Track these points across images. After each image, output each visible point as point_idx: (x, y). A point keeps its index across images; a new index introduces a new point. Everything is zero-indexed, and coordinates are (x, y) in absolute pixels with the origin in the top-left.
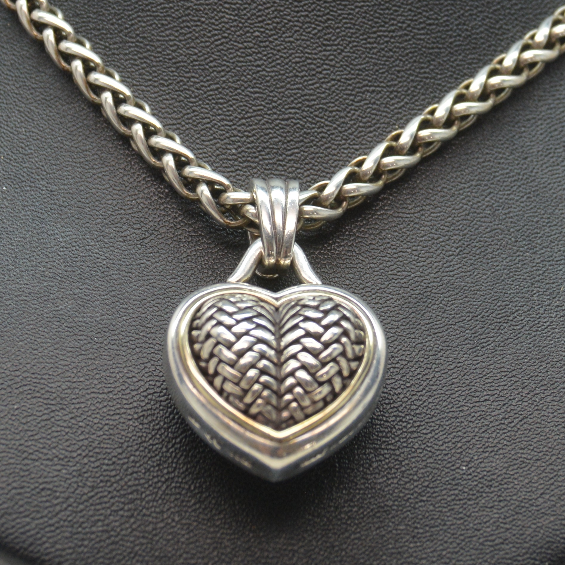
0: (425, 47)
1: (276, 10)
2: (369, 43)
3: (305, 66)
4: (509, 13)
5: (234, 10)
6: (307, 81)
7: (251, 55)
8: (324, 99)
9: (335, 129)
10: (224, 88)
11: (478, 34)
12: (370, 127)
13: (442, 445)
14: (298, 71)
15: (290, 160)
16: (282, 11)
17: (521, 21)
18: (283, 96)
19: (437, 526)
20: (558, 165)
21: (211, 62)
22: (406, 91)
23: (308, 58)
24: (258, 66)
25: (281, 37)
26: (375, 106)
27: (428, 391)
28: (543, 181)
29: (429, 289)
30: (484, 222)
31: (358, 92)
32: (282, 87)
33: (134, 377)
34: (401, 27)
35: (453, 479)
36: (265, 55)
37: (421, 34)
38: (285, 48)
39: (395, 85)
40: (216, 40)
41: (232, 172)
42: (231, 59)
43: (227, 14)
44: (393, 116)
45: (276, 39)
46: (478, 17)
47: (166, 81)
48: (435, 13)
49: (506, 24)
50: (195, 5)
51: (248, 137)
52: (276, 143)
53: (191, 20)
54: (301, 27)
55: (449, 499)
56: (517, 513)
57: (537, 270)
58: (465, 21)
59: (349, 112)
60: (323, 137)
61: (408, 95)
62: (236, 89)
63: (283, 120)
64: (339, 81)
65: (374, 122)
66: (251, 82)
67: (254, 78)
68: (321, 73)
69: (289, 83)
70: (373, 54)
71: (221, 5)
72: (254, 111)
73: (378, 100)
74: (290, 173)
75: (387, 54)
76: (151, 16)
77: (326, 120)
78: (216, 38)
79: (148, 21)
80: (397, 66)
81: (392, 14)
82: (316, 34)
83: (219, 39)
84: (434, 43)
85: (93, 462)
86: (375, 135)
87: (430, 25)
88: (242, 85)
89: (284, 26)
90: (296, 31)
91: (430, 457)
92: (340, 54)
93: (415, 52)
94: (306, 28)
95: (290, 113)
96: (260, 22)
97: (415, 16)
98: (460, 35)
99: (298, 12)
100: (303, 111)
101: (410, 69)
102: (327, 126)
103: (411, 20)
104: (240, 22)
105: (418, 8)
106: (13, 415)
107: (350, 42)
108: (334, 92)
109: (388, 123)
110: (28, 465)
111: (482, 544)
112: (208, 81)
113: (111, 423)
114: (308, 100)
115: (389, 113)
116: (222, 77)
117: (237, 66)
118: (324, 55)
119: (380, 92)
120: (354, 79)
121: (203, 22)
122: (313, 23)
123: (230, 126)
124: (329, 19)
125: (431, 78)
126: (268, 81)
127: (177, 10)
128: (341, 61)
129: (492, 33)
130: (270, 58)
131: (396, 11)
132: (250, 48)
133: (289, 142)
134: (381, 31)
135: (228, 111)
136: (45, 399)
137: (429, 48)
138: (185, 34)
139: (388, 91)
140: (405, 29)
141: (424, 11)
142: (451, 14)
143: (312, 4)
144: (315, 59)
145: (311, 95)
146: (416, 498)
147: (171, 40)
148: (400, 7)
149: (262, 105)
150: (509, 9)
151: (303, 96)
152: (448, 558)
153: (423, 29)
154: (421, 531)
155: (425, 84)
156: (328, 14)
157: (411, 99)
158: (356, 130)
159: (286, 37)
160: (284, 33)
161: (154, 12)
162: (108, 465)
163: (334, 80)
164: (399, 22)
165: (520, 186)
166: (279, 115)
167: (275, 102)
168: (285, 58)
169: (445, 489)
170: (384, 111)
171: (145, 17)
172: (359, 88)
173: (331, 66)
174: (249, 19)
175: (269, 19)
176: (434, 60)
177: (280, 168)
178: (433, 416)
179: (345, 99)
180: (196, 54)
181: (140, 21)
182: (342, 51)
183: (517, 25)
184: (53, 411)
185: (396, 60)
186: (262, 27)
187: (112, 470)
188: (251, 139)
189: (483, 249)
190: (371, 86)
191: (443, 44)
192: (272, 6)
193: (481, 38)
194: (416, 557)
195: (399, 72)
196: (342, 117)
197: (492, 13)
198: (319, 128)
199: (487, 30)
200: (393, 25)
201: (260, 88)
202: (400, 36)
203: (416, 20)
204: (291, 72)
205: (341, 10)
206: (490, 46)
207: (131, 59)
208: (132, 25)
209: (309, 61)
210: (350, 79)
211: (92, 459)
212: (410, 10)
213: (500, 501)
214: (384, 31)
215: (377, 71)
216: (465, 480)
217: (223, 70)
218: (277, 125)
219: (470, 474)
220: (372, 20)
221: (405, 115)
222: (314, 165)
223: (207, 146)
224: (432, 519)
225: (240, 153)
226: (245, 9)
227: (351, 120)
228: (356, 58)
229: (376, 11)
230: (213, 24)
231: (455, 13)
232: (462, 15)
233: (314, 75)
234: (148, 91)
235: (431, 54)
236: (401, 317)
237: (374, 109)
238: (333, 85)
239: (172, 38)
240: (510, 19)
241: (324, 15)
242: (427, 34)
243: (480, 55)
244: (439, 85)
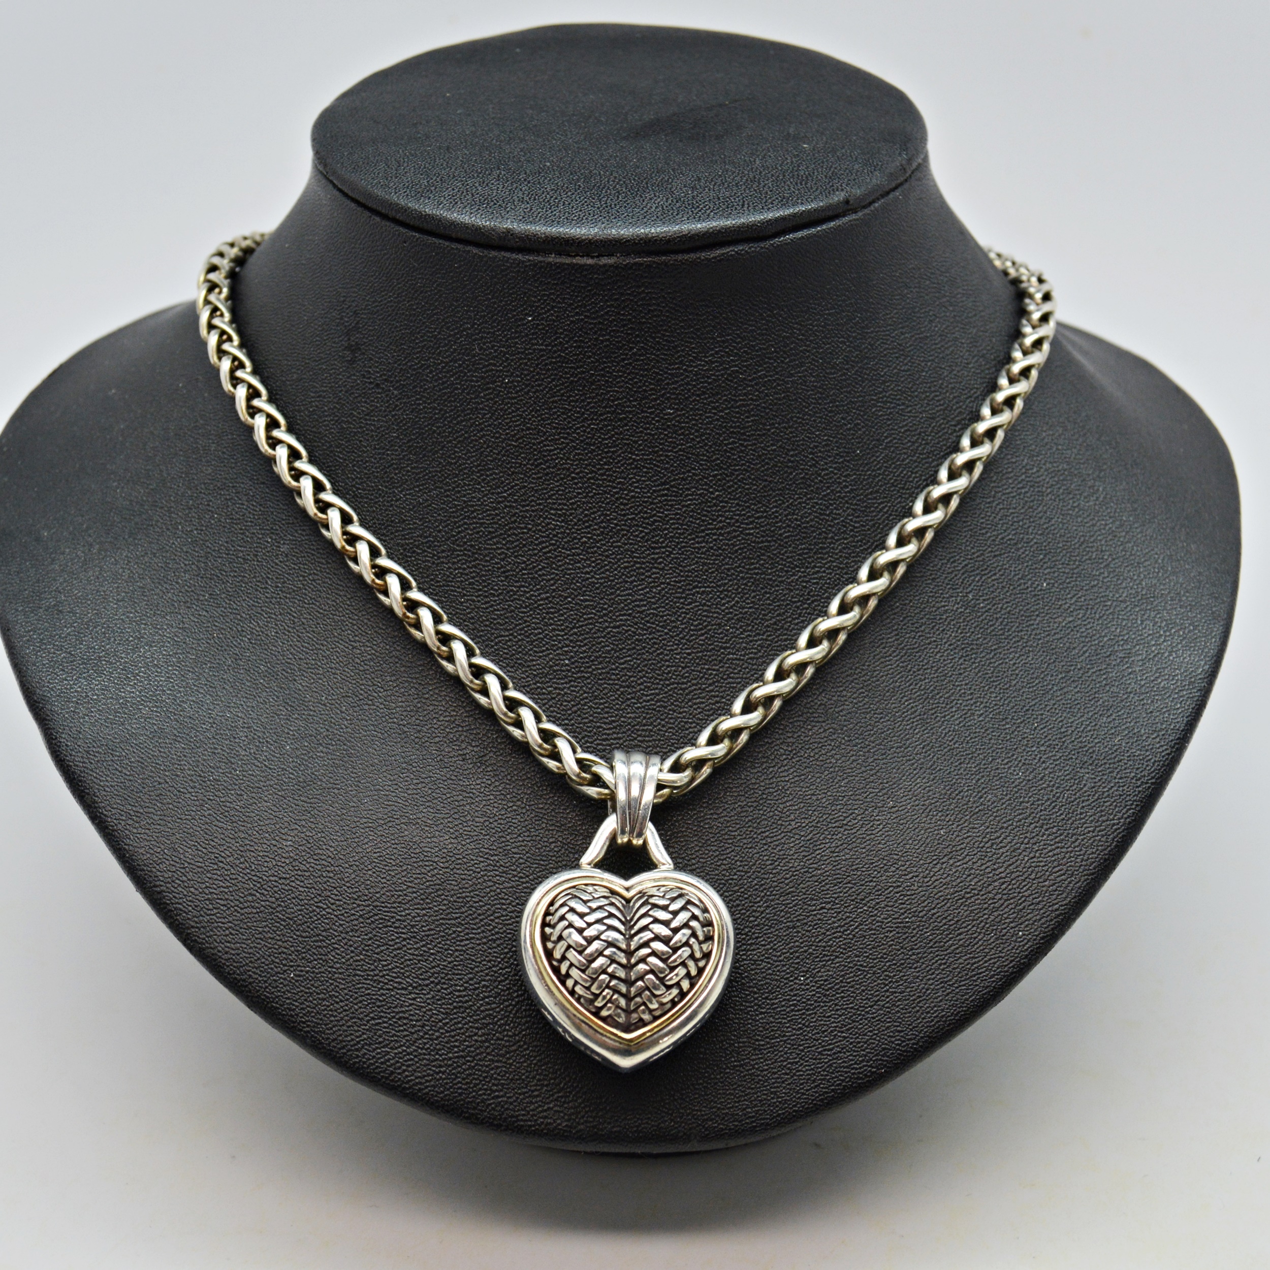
0: (754, 542)
1: (602, 515)
2: (698, 543)
3: (635, 570)
4: (839, 497)
5: (560, 516)
6: (637, 586)
7: (579, 562)
8: (655, 604)
9: (667, 634)
10: (554, 597)
11: (808, 522)
12: (701, 629)
13: (780, 956)
14: (627, 576)
15: (623, 669)
16: (609, 515)
17: (851, 504)
18: (613, 604)
19: (777, 1038)
20: (890, 655)
21: (540, 570)
22: (737, 590)
23: (636, 562)
24: (587, 573)
25: (608, 542)
26: (706, 608)
27: (766, 902)
28: (875, 674)
29: (765, 796)
30: (818, 722)
31: (688, 595)
32: (612, 594)
33: (480, 901)
34: (729, 523)
35: (791, 990)
36: (593, 562)
37: (750, 529)
38: (613, 553)
39: (726, 584)
40: (544, 548)
41: (566, 683)
42: (560, 566)
43: (554, 520)
44: (724, 616)
45: (604, 545)
46: (808, 504)
47: (496, 591)
48: (764, 505)
49: (836, 509)
50: (521, 511)
51: (580, 646)
52: (608, 652)
53: (518, 528)
54: (628, 531)
55: (788, 1010)
56: (854, 1021)
57: (871, 770)
58: (794, 510)
59: (680, 616)
60: (655, 643)
61: (739, 593)
62: (566, 598)
63: (614, 627)
64: (668, 584)
65: (705, 624)
66: (581, 589)
67: (584, 586)
68: (650, 577)
69: (618, 589)
70: (702, 553)
71: (547, 511)
72: (585, 619)
73: (708, 601)
74: (623, 682)
75: (716, 553)
76: (477, 523)
77: (657, 625)
78: (544, 545)
79: (474, 528)
80: (727, 564)
81: (719, 510)
82: (644, 537)
83: (547, 547)
84: (763, 536)
85: (445, 989)
86: (706, 638)
87: (758, 518)
88: (572, 593)
89: (611, 531)
90: (623, 535)
91: (769, 969)
92: (668, 556)
93: (745, 547)
94: (634, 531)
95: (621, 620)
96: (587, 527)
97: (743, 510)
98: (789, 526)
99: (624, 515)
100: (634, 617)
101: (740, 566)
102: (658, 631)
103: (738, 515)
104: (567, 528)
105: (745, 502)
106: (366, 946)
107: (678, 543)
108: (664, 596)
109: (719, 624)
110: (383, 994)
111: (820, 1053)
112: (538, 590)
113: (460, 948)
114: (638, 606)
115: (720, 614)
116: (552, 585)
117: (566, 574)
118: (653, 559)
119: (710, 593)
120: (684, 581)
121: (530, 529)
122: (641, 526)
123: (562, 636)
124: (656, 521)
125: (761, 574)
126: (597, 588)
127: (503, 517)
128: (670, 563)
129: (822, 520)
130: (599, 564)
131: (724, 507)
132: (579, 555)
133: (621, 650)
134: (709, 529)
135: (559, 620)
136: (396, 928)
137: (758, 543)
138: (513, 542)
139: (718, 591)
140: (734, 525)
141: (752, 504)
142: (780, 505)
143: (638, 506)
144: (644, 563)
145: (641, 600)
146: (756, 1010)
147: (498, 548)
148: (726, 502)
149: (592, 613)
150: (840, 492)
151: (633, 602)
152: (789, 1069)
153: (751, 523)
154: (762, 1043)
155: (755, 580)
156: (655, 515)
157: (742, 597)
158: (688, 633)
159: (614, 542)
160: (611, 538)
161: (479, 519)
162: (459, 991)
163: (663, 583)
164: (727, 518)
165: (852, 682)
166: (610, 623)
167: (606, 609)
168: (614, 564)
169: (784, 1000)
170: (715, 612)
171: (471, 524)
172: (689, 590)
173: (660, 569)
174: (576, 524)
175: (596, 524)
176: (763, 555)
177: (613, 677)
178: (771, 926)
179: (675, 603)
180: (524, 562)
181: (466, 529)
182: (671, 553)
183: (848, 508)
184: (405, 939)
185: (725, 558)
186: (589, 533)
187: (465, 996)
188: (584, 649)
189: (816, 751)
190: (700, 587)
191: (773, 536)
192: (598, 511)
193: (811, 526)
194: (757, 1069)
195: (728, 570)
196: (674, 621)
197: (821, 499)
198: (650, 634)
199: (817, 517)
200: (721, 521)
201: (589, 596)
202: (729, 533)
203: (744, 515)
204: (620, 577)
205: (667, 510)
206: (820, 534)
207: (460, 568)
208: (459, 532)
209: (638, 565)
210: (680, 582)
211: (445, 986)
212: (738, 504)
213: (837, 1010)
214: (712, 529)
215: (707, 571)
216: (803, 990)
217: (552, 579)
218: (608, 633)
219: (808, 984)
220: (699, 519)
221: (736, 615)
222: (647, 672)
223: (540, 657)
224: (772, 1031)
225: (573, 663)
226: (571, 514)
227: (682, 624)
228: (685, 559)
229: (703, 509)
230: (540, 531)
231: (784, 503)
232: (791, 504)
233: (643, 580)
234: (479, 601)
235: (760, 548)
236: (738, 826)
237: (705, 611)
238: (663, 589)
239: (500, 546)
240: (841, 502)
241: (651, 517)
242: (756, 528)
243: (810, 545)
244: (770, 580)
